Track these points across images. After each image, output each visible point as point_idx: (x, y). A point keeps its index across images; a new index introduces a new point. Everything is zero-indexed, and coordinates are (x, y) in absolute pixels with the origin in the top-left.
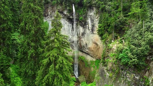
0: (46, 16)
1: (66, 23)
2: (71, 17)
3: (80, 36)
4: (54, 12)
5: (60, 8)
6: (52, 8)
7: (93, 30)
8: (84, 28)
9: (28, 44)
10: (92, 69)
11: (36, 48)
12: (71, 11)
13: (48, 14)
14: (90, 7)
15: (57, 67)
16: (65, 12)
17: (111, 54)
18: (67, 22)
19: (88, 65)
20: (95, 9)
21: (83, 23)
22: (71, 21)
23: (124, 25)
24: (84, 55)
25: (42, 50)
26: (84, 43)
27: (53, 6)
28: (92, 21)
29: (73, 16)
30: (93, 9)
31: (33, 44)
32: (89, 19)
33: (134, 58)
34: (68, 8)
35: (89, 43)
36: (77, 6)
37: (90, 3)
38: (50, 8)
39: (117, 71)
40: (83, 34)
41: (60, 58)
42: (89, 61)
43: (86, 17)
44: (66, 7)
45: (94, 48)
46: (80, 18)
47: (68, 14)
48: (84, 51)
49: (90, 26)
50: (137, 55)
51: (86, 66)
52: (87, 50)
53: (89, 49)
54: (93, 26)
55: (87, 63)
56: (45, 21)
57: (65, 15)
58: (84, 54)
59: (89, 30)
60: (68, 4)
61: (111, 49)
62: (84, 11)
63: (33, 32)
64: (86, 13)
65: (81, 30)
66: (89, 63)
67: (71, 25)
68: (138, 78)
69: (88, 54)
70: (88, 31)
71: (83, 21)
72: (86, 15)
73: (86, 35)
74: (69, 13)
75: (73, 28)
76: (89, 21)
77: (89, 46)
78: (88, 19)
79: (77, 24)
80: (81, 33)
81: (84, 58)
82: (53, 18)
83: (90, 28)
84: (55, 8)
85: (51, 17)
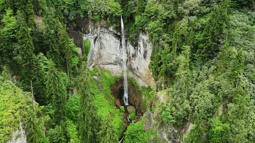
0: (86, 33)
1: (112, 39)
2: (119, 34)
3: (130, 57)
4: (97, 28)
5: (103, 22)
6: (94, 23)
7: (145, 57)
8: (135, 49)
10: (143, 97)
13: (89, 31)
14: (143, 31)
17: (157, 104)
18: (113, 37)
19: (139, 91)
21: (134, 43)
22: (118, 37)
26: (135, 66)
27: (94, 21)
28: (145, 46)
29: (121, 33)
30: (145, 33)
33: (173, 119)
34: (115, 25)
35: (141, 68)
38: (91, 23)
40: (134, 56)
43: (137, 37)
44: (112, 23)
45: (145, 75)
48: (135, 72)
49: (142, 51)
50: (177, 117)
51: (137, 92)
52: (139, 74)
53: (141, 73)
54: (146, 52)
55: (138, 88)
56: (85, 38)
57: (111, 31)
58: (135, 75)
60: (114, 20)
65: (132, 50)
66: (141, 89)
67: (119, 41)
68: (176, 132)
69: (140, 77)
70: (140, 55)
71: (134, 41)
73: (137, 59)
74: (116, 30)
75: (121, 45)
76: (141, 43)
78: (140, 41)
79: (126, 41)
80: (131, 54)
81: (134, 82)
82: (95, 35)
83: (142, 53)
84: (98, 24)
85: (93, 34)
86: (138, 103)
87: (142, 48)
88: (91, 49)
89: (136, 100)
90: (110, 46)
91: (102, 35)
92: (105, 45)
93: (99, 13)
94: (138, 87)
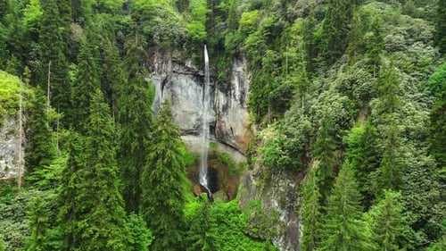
0: (149, 72)
1: (191, 84)
2: (201, 73)
3: (220, 112)
4: (167, 62)
5: (177, 54)
6: (162, 55)
7: (242, 102)
8: (227, 95)
9: (131, 135)
11: (140, 140)
12: (200, 62)
13: (154, 67)
14: (237, 57)
15: (165, 161)
16: (189, 64)
17: (259, 149)
18: (193, 82)
19: (234, 172)
20: (245, 61)
21: (226, 85)
22: (200, 80)
23: (289, 98)
24: (229, 152)
25: (148, 142)
26: (226, 128)
27: (163, 51)
28: (241, 83)
29: (204, 72)
30: (242, 60)
31: (136, 135)
32: (236, 78)
33: (285, 155)
34: (194, 56)
35: (237, 126)
36: (212, 50)
37: (235, 48)
38: (157, 54)
39: (266, 176)
40: (226, 108)
41: (169, 151)
42: (238, 162)
43: (229, 74)
44: (190, 53)
45: (245, 137)
46: (220, 75)
47: (195, 67)
48: (228, 142)
49: (238, 94)
50: (290, 150)
51: (231, 173)
52: (234, 141)
53: (236, 138)
54: (243, 93)
57: (189, 69)
58: (229, 148)
59: (236, 100)
60: (193, 48)
61: (260, 140)
62: (226, 61)
63: (137, 120)
64: (231, 67)
65: (221, 99)
66: (237, 168)
67: (202, 89)
68: (293, 186)
69: (236, 149)
70: (234, 103)
71: (225, 82)
72: (231, 71)
73: (230, 111)
74: (197, 65)
76: (236, 82)
77: (237, 134)
78: (234, 79)
79: (213, 87)
80: (221, 107)
81: (227, 158)
82: (164, 75)
83: (237, 98)
84: (168, 55)
85: (160, 73)
86: (233, 191)
87: (237, 89)
88: (156, 98)
89: (229, 188)
90: (188, 97)
91: (174, 79)
92: (180, 97)
93: (170, 37)
94: (233, 166)
